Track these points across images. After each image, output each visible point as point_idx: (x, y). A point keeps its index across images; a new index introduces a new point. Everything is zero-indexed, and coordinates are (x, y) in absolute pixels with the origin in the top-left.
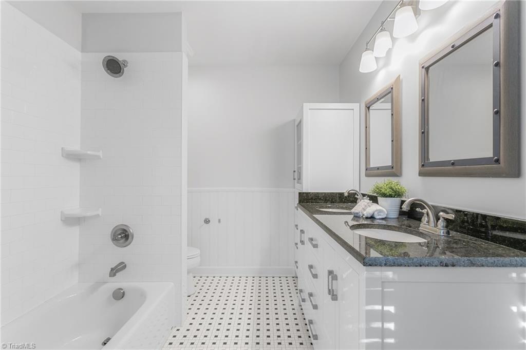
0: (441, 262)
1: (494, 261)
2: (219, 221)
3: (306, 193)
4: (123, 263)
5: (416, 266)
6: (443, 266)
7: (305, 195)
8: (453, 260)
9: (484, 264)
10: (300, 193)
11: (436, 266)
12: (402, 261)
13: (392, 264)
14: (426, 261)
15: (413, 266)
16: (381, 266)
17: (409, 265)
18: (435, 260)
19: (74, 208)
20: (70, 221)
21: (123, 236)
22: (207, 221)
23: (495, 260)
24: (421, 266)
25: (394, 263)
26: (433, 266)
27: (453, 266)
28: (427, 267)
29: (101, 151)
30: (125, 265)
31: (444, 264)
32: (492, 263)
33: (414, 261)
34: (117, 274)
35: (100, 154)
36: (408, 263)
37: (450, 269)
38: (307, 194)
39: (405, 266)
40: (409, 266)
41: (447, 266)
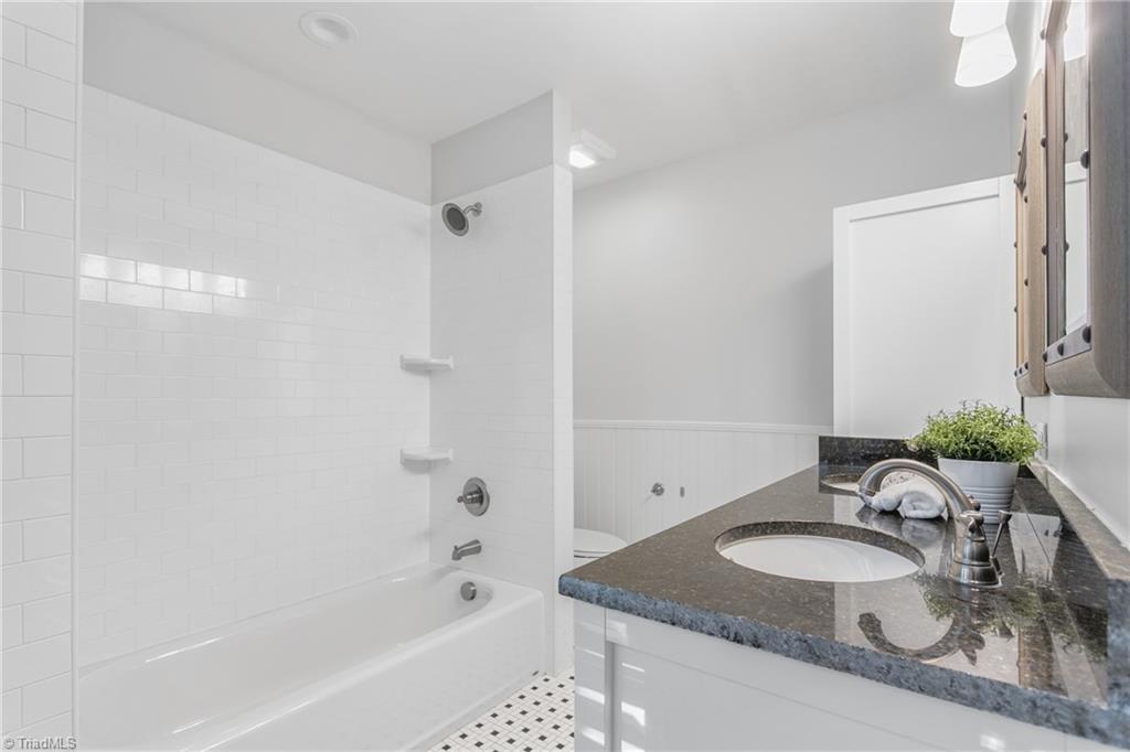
0: (723, 628)
1: (889, 667)
2: (682, 492)
3: (837, 438)
4: (477, 542)
5: (663, 622)
6: (727, 638)
7: (836, 443)
8: (756, 630)
9: (852, 665)
10: (822, 439)
11: (711, 634)
12: (633, 602)
13: (612, 604)
14: (687, 616)
15: (656, 620)
16: (589, 601)
17: (648, 614)
18: (707, 618)
19: (421, 446)
20: (413, 465)
21: (477, 497)
22: (658, 490)
23: (892, 662)
24: (673, 624)
25: (616, 602)
26: (702, 631)
27: (757, 645)
28: (688, 631)
29: (451, 358)
30: (480, 547)
31: (732, 636)
32: (880, 670)
33: (658, 607)
34: (463, 558)
35: (450, 362)
36: (644, 609)
37: (746, 651)
38: (842, 441)
39: (639, 615)
40: (646, 617)
41: (738, 640)
